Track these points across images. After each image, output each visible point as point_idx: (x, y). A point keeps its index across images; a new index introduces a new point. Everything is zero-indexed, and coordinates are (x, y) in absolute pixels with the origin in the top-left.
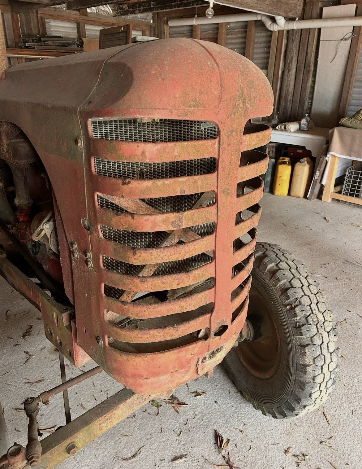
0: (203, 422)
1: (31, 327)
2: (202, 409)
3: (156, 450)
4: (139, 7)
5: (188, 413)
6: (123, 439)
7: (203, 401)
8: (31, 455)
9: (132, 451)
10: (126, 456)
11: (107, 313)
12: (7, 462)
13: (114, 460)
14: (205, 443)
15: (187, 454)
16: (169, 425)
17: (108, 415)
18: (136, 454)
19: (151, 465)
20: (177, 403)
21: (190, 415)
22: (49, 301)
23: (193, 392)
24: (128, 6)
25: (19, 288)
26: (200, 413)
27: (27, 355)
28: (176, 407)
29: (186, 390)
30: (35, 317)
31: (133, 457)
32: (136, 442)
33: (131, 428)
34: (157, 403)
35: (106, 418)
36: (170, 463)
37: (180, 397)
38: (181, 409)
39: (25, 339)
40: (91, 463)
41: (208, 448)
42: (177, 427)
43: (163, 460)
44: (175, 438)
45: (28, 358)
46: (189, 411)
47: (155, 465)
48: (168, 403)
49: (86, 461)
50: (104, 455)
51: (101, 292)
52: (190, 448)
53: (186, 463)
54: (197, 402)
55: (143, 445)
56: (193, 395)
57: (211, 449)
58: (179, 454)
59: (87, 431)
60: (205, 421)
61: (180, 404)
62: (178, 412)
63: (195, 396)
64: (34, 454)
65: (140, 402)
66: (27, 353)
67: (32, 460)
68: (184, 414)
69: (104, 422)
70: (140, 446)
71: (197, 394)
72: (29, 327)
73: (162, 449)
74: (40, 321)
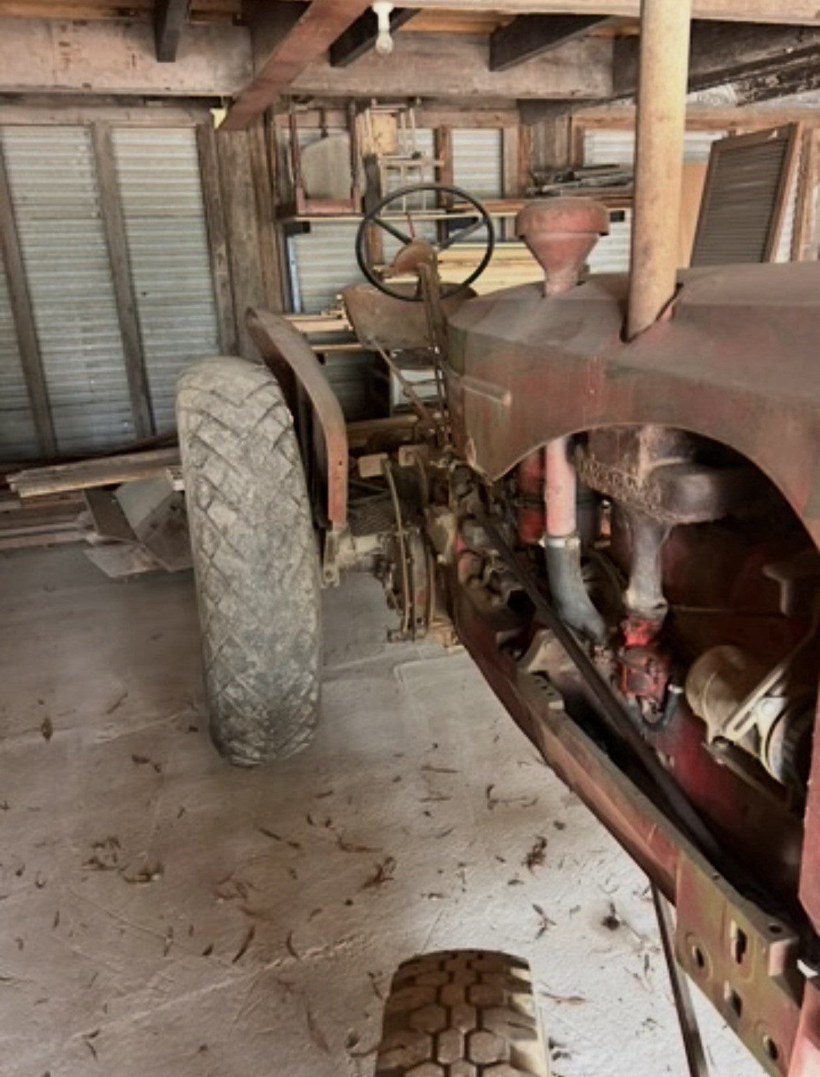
1: (544, 844)
4: (809, 76)
24: (778, 77)
27: (540, 918)
30: (550, 820)
39: (532, 872)
45: (543, 926)
66: (539, 910)
72: (539, 842)
74: (561, 832)
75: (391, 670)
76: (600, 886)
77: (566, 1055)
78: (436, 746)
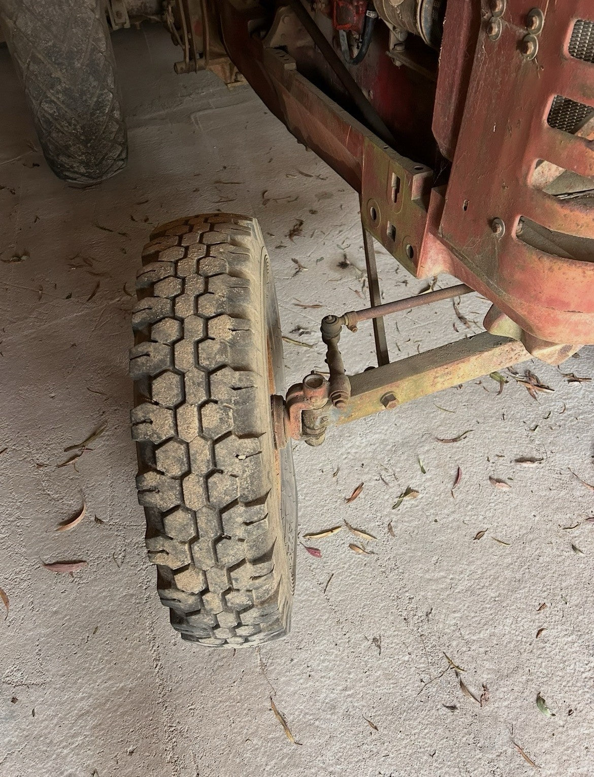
0: (578, 423)
1: (301, 223)
2: (579, 403)
3: (492, 440)
5: (553, 403)
6: (439, 412)
7: (582, 392)
8: (337, 392)
9: (453, 432)
10: (443, 436)
11: (536, 168)
12: (302, 393)
13: (425, 437)
14: (576, 452)
15: (543, 459)
16: (518, 412)
17: (450, 368)
18: (459, 437)
19: (481, 458)
20: (536, 383)
21: (557, 406)
22: (386, 152)
23: (567, 375)
25: (309, 137)
26: (574, 407)
27: (296, 266)
28: (533, 390)
29: (554, 369)
30: (307, 209)
31: (455, 440)
32: (461, 422)
33: (453, 402)
34: (501, 377)
35: (447, 371)
36: (513, 464)
37: (542, 377)
38: (541, 394)
39: (292, 240)
40: (389, 431)
41: (580, 460)
42: (530, 418)
43: (501, 456)
44: (526, 433)
45: (297, 270)
46: (556, 401)
47: (488, 460)
48: (520, 381)
49: (382, 428)
50: (410, 427)
51: (541, 117)
52: (549, 453)
53: (538, 470)
54: (571, 391)
55: (470, 429)
56: (566, 378)
57: (586, 462)
58: (529, 456)
59: (415, 381)
60: (581, 420)
61: (541, 386)
62: (535, 398)
63: (569, 381)
64: (342, 392)
65: (502, 362)
66: (295, 261)
67: (338, 400)
68: (545, 403)
69: (442, 376)
70: (467, 430)
71: (573, 379)
72: (298, 223)
73: (502, 441)
74: (314, 216)
75: (189, 117)
76: (338, 245)
77: (307, 333)
78: (225, 168)
